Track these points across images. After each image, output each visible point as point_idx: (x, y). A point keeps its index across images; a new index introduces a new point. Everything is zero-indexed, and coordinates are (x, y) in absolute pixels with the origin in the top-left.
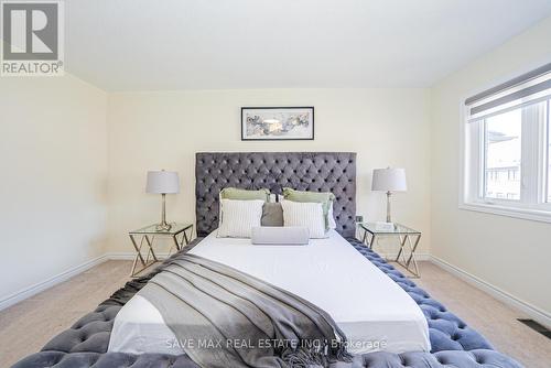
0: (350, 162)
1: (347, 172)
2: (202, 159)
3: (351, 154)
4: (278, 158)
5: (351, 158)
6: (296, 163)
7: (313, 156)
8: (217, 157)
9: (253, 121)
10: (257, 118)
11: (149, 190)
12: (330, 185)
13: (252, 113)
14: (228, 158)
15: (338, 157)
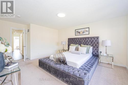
0: (97, 39)
1: (96, 41)
2: (69, 39)
3: (97, 37)
4: (81, 38)
5: (98, 38)
6: (84, 39)
7: (88, 38)
8: (71, 39)
9: (77, 32)
10: (78, 31)
11: (61, 44)
12: (92, 44)
13: (77, 30)
14: (73, 39)
15: (94, 38)
